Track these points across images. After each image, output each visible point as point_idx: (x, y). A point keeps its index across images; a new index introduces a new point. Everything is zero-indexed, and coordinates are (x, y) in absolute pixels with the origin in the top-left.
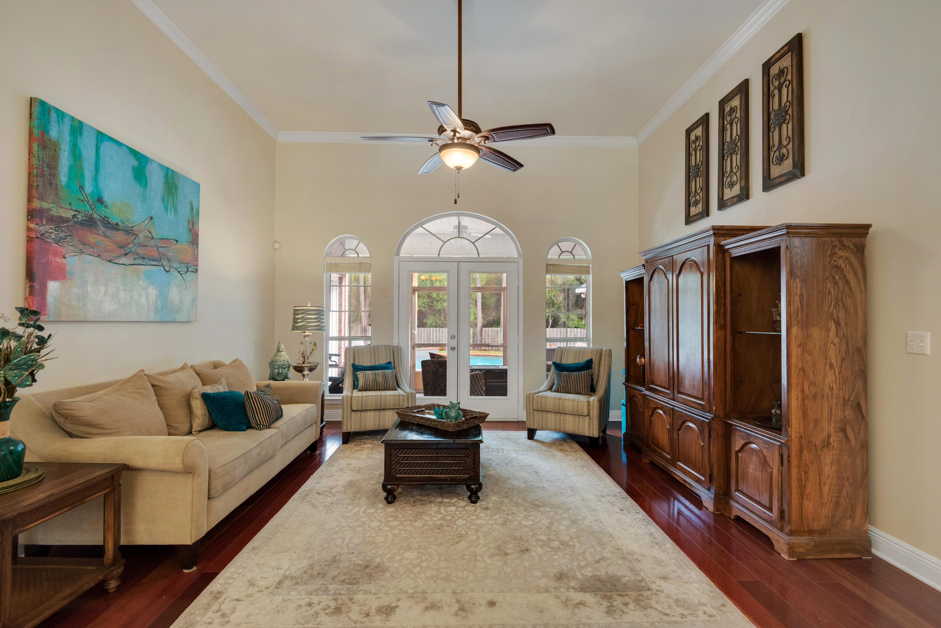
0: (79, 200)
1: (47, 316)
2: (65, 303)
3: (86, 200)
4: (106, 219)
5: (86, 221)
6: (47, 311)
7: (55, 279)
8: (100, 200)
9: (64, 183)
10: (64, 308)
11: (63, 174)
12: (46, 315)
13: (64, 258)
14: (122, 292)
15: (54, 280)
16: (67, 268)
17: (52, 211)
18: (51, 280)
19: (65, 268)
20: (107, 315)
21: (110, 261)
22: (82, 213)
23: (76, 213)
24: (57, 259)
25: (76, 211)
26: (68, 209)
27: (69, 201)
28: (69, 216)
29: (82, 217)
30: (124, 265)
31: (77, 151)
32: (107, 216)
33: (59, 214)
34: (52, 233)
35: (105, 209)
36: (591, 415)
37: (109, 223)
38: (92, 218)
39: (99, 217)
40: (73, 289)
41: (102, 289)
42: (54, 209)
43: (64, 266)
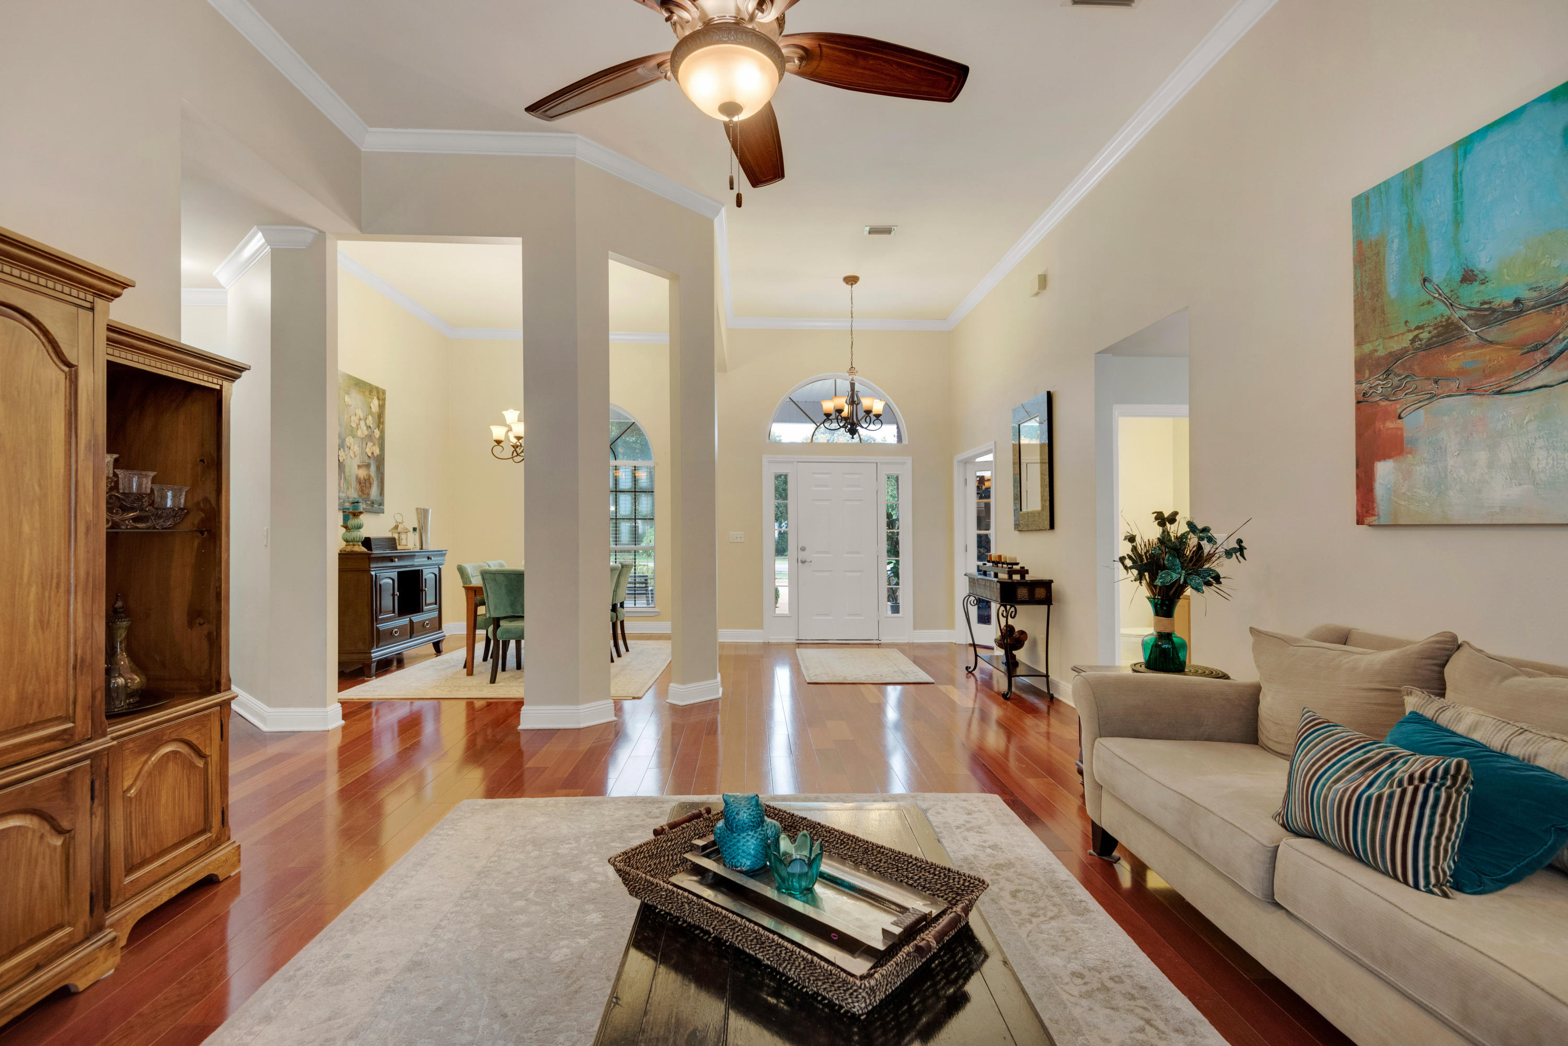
0: (1423, 305)
1: (1376, 518)
2: (1404, 494)
3: (1435, 298)
4: (1486, 306)
5: (1438, 335)
6: (1376, 509)
7: (1385, 457)
8: (1469, 277)
9: (1393, 296)
10: (1403, 503)
11: (1392, 281)
12: (1374, 515)
13: (1400, 417)
14: (1541, 454)
15: (1385, 459)
16: (1405, 435)
17: (1376, 351)
18: (1379, 460)
19: (1402, 435)
20: (1497, 510)
21: (1499, 393)
22: (1429, 326)
23: (1417, 332)
24: (1390, 425)
25: (1418, 328)
26: (1403, 334)
27: (1403, 320)
28: (1405, 345)
29: (1430, 332)
30: (1546, 386)
31: (1415, 222)
32: (1486, 298)
33: (1389, 351)
34: (1378, 385)
35: (1483, 287)
37: (1494, 311)
38: (1452, 323)
39: (1465, 313)
40: (1418, 468)
41: (1482, 456)
42: (1380, 347)
43: (1399, 433)
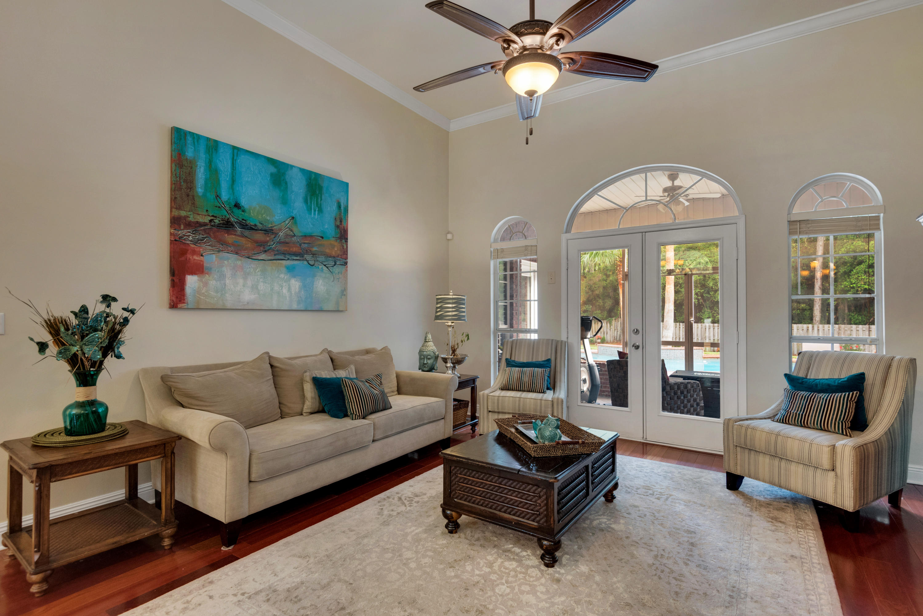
0: (216, 207)
1: (186, 304)
2: (203, 293)
3: (222, 207)
4: (244, 221)
5: (223, 224)
6: (186, 300)
7: (192, 273)
8: (237, 206)
9: (200, 194)
10: (202, 298)
11: (199, 186)
12: (185, 303)
13: (202, 256)
14: (262, 284)
15: (192, 275)
16: (205, 265)
17: (189, 217)
18: (189, 275)
19: (203, 264)
20: (246, 303)
21: (248, 258)
22: (219, 218)
23: (212, 218)
24: (195, 257)
25: (213, 216)
26: (205, 215)
27: (206, 209)
28: (206, 221)
29: (219, 221)
30: (264, 260)
31: (213, 166)
32: (244, 218)
33: (196, 220)
34: (190, 235)
35: (243, 213)
36: (838, 470)
37: (247, 225)
38: (230, 222)
39: (236, 220)
40: (211, 282)
41: (241, 281)
42: (192, 216)
43: (202, 263)
